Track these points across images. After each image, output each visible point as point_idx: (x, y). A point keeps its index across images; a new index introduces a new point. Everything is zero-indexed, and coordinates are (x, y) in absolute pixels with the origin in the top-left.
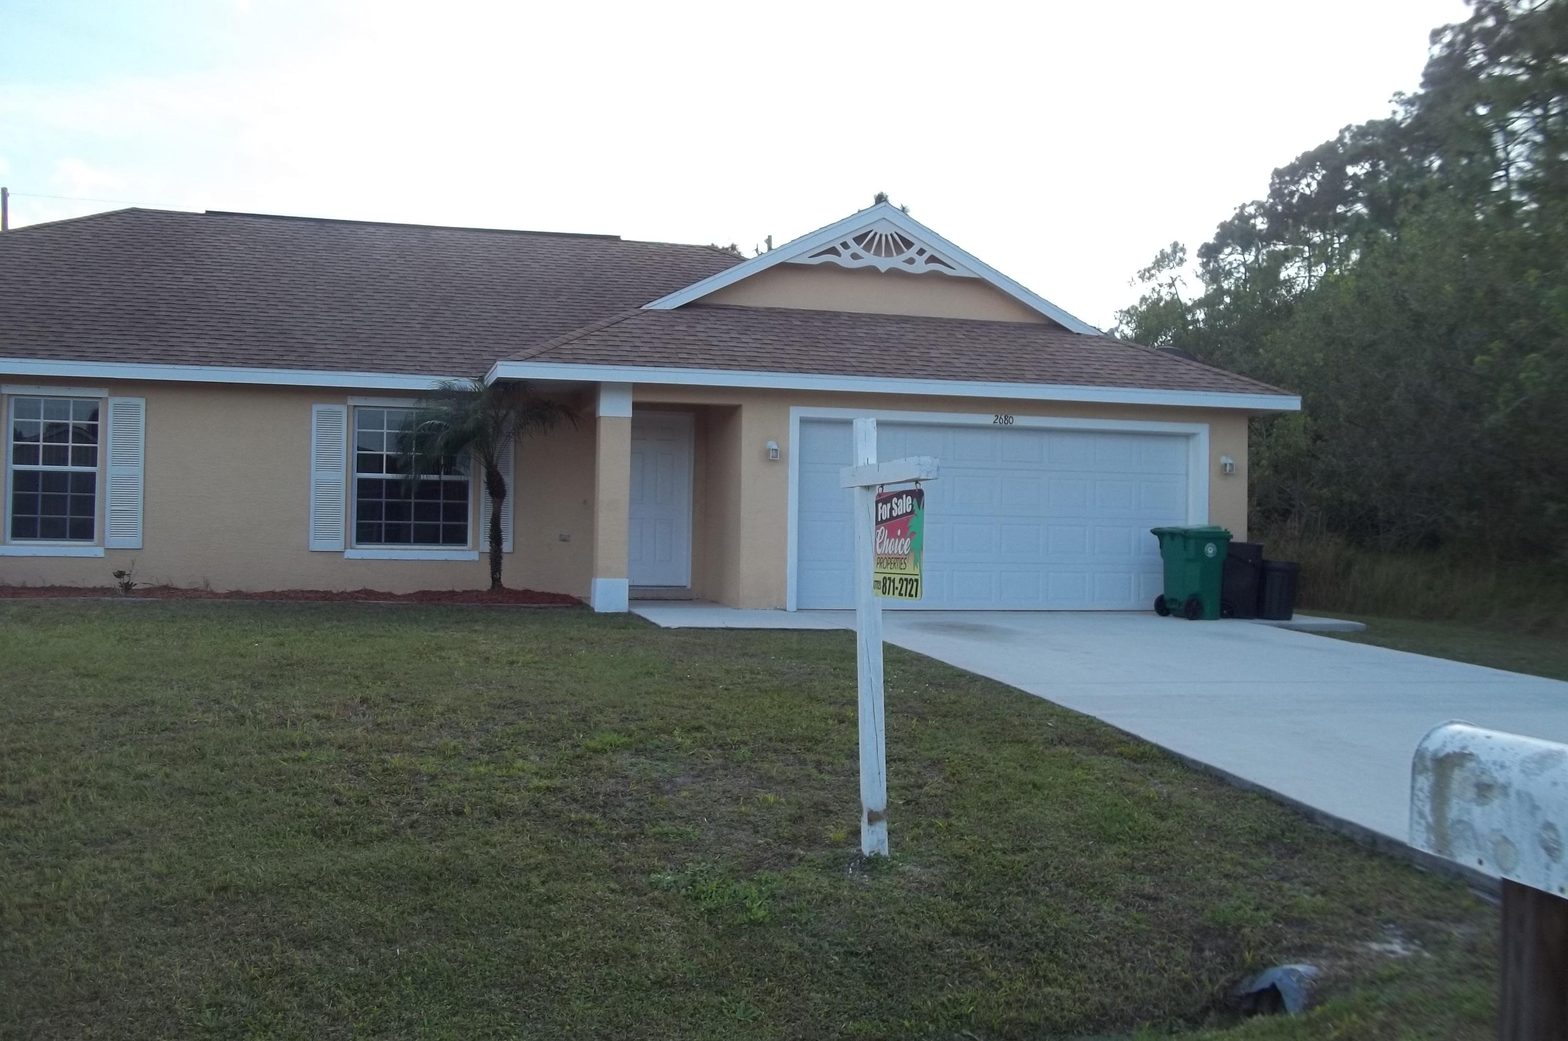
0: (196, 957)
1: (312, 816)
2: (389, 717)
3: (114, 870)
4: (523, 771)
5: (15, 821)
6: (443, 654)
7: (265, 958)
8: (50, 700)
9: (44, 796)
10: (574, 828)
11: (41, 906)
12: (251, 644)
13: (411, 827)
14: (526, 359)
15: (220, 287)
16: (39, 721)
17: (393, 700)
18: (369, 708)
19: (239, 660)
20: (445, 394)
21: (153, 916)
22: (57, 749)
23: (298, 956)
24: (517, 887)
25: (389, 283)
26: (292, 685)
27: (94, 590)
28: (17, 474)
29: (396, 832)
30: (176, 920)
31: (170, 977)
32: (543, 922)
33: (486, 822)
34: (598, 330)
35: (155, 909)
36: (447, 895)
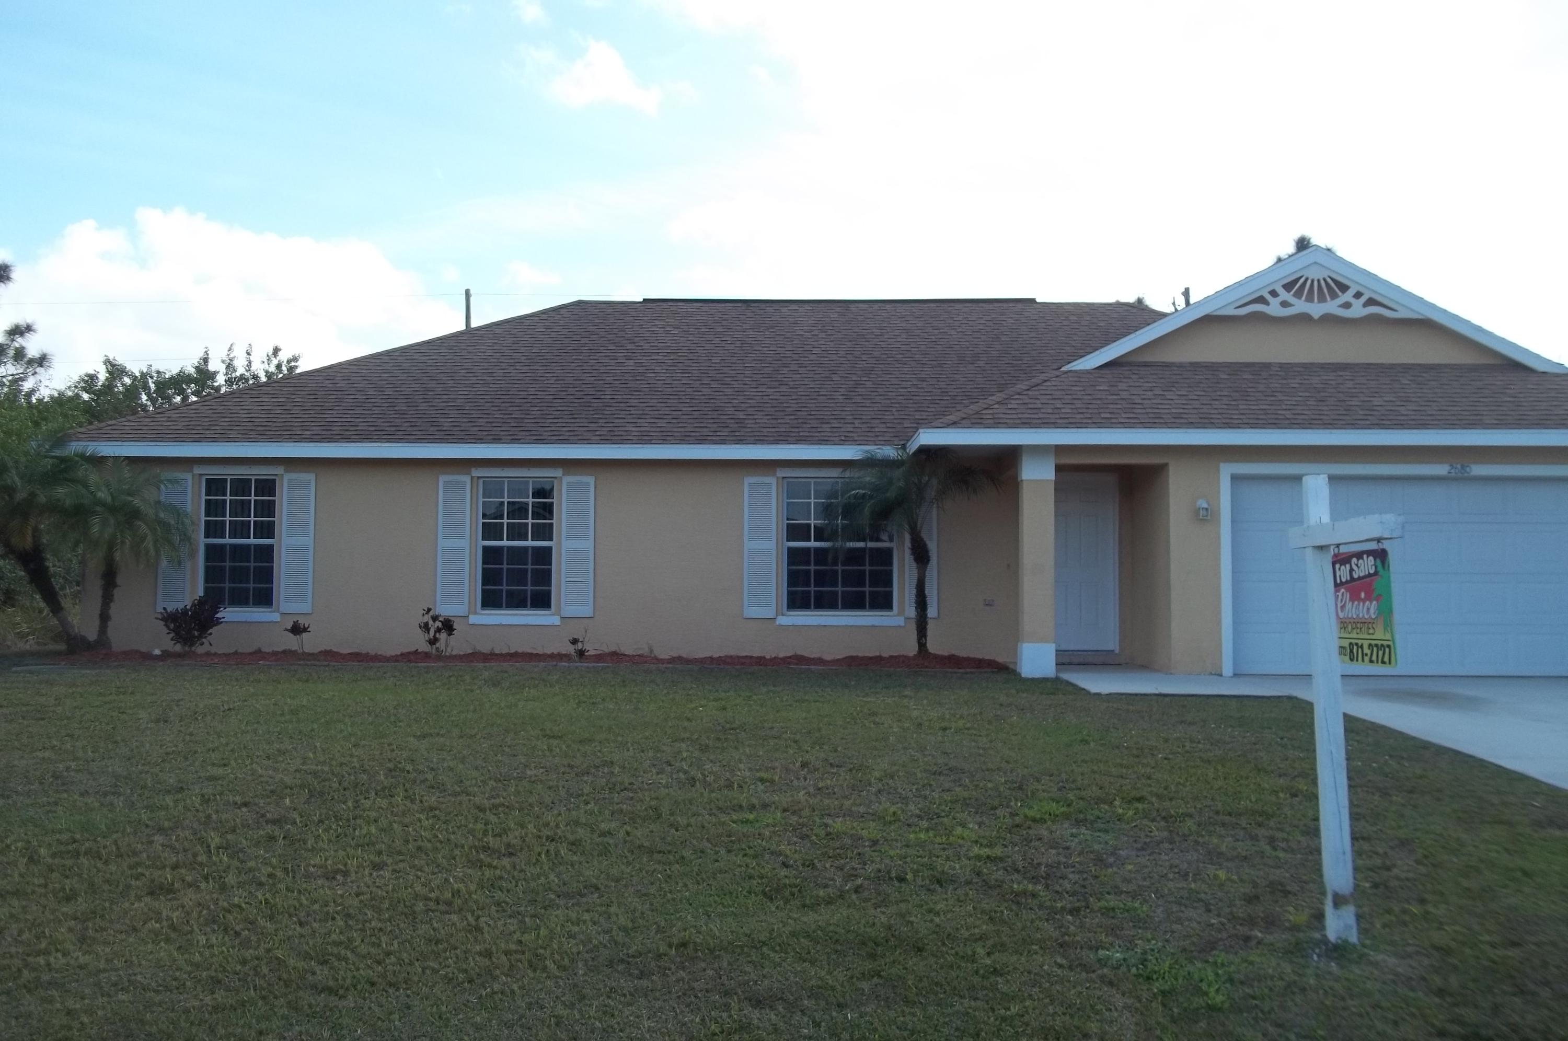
0: (661, 1009)
1: (762, 878)
2: (829, 782)
3: (585, 922)
4: (963, 838)
5: (498, 872)
6: (877, 720)
7: (725, 1015)
8: (522, 759)
9: (521, 850)
10: (1018, 898)
11: (523, 953)
12: (696, 708)
13: (856, 891)
14: (948, 426)
15: (658, 369)
16: (515, 779)
17: (831, 765)
18: (809, 772)
19: (686, 724)
20: (868, 463)
21: (621, 967)
22: (530, 805)
23: (755, 1015)
24: (963, 957)
25: (812, 357)
26: (736, 748)
27: (552, 656)
28: (486, 549)
29: (841, 896)
30: (642, 972)
31: (639, 1028)
32: (991, 995)
33: (929, 890)
34: (1019, 394)
35: (622, 961)
36: (894, 962)
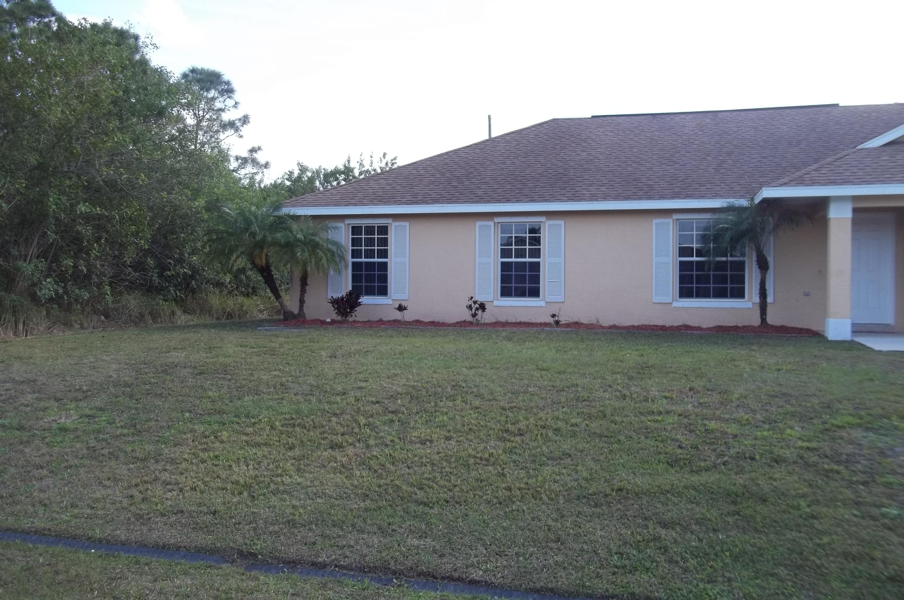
0: (607, 525)
1: (666, 454)
2: (706, 399)
3: (563, 474)
4: (791, 436)
5: (514, 444)
6: (736, 364)
7: (645, 531)
8: (526, 382)
9: (527, 432)
10: (827, 474)
11: (529, 489)
12: (625, 355)
13: (724, 464)
14: (781, 185)
15: (601, 157)
16: (522, 392)
17: (708, 389)
18: (694, 393)
19: (620, 364)
20: (730, 209)
21: (584, 501)
22: (531, 408)
23: (663, 532)
24: (792, 507)
25: (694, 146)
26: (650, 378)
27: (541, 324)
28: (503, 264)
29: (715, 467)
30: (596, 504)
31: (595, 535)
32: (810, 530)
33: (770, 466)
34: (828, 164)
35: (585, 497)
36: (748, 507)
